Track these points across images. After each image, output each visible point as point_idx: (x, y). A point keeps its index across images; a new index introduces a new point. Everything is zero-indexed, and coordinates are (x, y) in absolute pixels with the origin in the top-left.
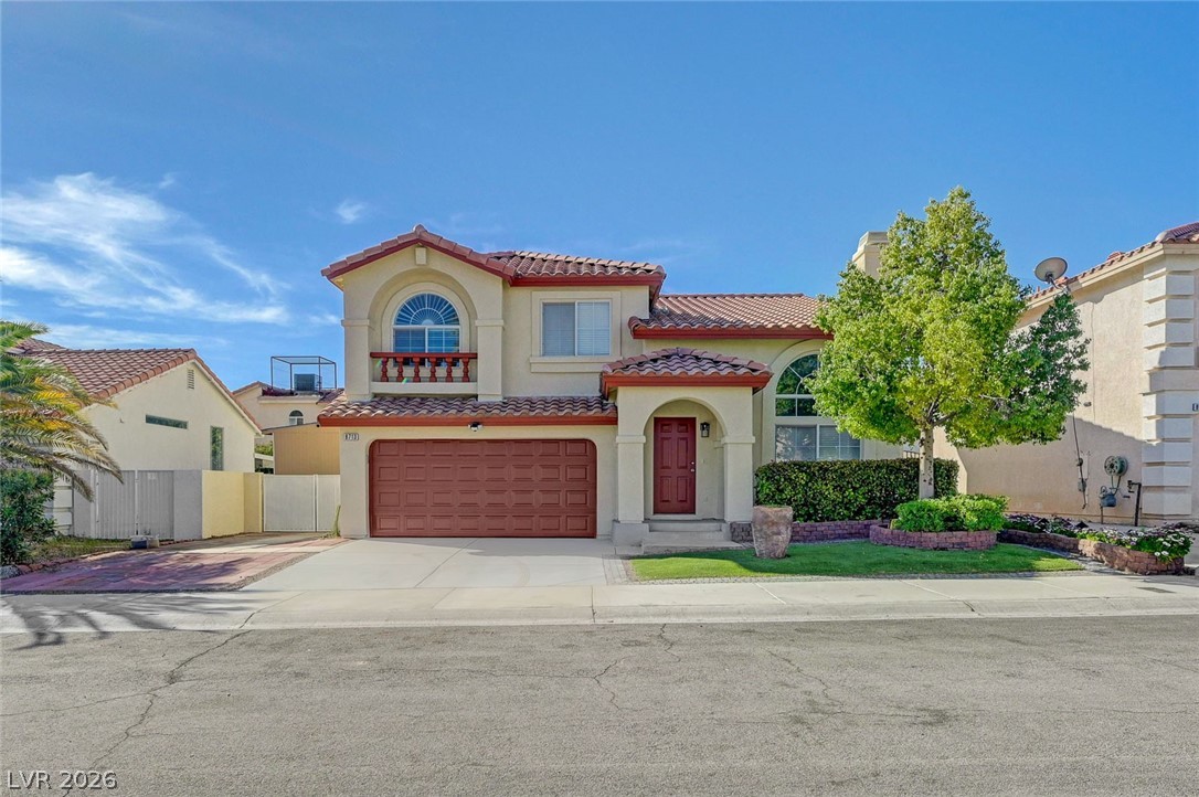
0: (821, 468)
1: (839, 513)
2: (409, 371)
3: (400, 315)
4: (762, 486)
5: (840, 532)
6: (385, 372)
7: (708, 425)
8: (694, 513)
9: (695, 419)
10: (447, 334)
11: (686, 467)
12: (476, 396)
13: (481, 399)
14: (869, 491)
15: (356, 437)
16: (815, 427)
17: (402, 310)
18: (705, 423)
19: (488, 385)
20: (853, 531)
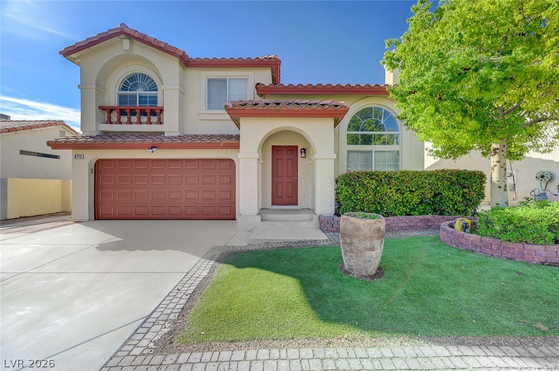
0: (386, 177)
1: (399, 210)
2: (124, 119)
3: (123, 86)
4: (342, 189)
5: (402, 225)
6: (109, 118)
7: (305, 150)
8: (296, 204)
9: (297, 146)
10: (150, 97)
11: (292, 176)
12: (163, 133)
13: (166, 135)
14: (423, 194)
15: (82, 157)
16: (372, 152)
17: (124, 83)
18: (303, 149)
19: (170, 125)
20: (412, 224)
